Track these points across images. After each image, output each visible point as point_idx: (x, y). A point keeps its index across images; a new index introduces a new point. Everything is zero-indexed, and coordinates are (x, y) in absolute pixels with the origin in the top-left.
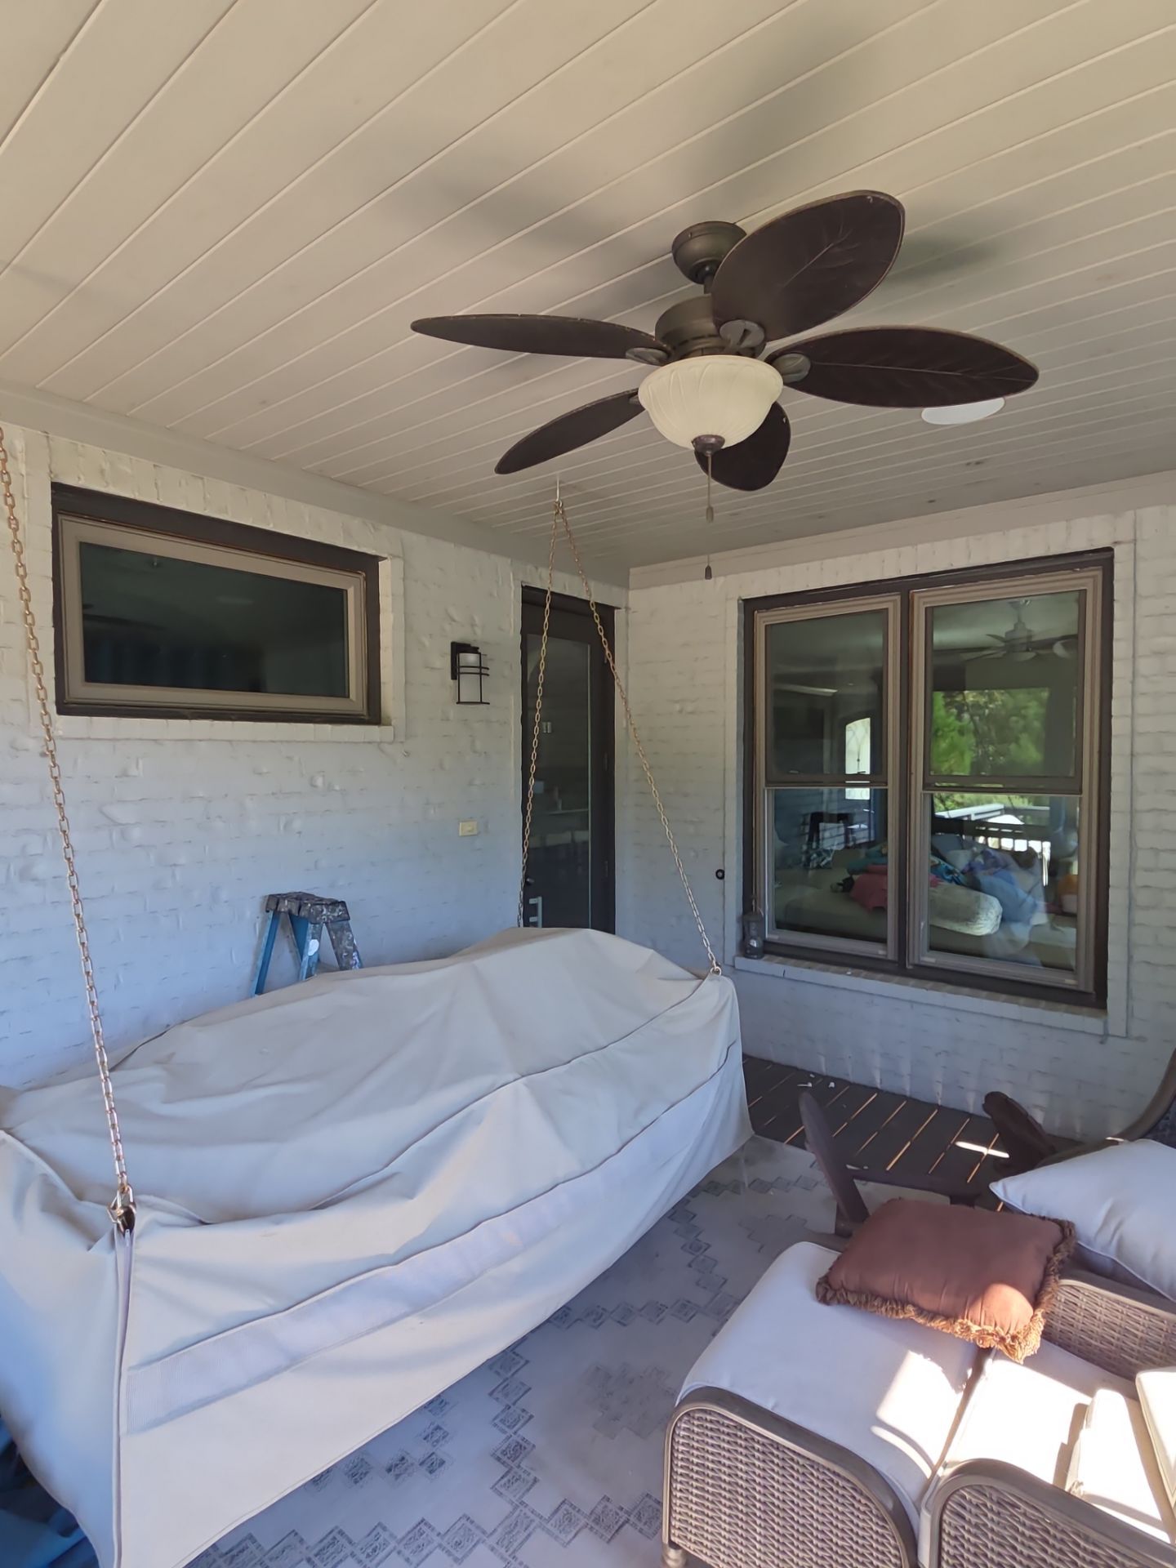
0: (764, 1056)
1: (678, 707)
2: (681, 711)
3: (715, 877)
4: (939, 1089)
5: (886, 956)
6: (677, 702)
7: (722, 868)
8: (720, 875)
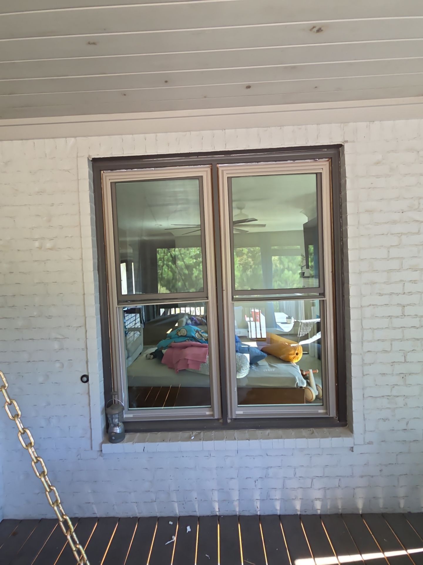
0: (130, 514)
1: (37, 244)
2: (40, 248)
3: (81, 382)
4: (258, 504)
5: (213, 415)
6: (36, 240)
7: (86, 374)
8: (85, 379)
